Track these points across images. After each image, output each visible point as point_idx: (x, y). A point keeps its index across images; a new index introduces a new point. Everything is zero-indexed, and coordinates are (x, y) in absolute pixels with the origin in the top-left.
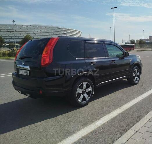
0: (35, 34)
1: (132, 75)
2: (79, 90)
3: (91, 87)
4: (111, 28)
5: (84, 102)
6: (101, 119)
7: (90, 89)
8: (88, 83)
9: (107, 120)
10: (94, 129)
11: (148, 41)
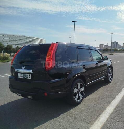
0: (4, 42)
1: (108, 75)
2: (75, 90)
3: (83, 87)
4: (70, 37)
5: (79, 101)
6: (101, 115)
7: (82, 89)
8: (82, 84)
9: (108, 117)
10: (101, 126)
11: (99, 48)
